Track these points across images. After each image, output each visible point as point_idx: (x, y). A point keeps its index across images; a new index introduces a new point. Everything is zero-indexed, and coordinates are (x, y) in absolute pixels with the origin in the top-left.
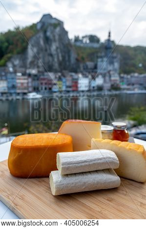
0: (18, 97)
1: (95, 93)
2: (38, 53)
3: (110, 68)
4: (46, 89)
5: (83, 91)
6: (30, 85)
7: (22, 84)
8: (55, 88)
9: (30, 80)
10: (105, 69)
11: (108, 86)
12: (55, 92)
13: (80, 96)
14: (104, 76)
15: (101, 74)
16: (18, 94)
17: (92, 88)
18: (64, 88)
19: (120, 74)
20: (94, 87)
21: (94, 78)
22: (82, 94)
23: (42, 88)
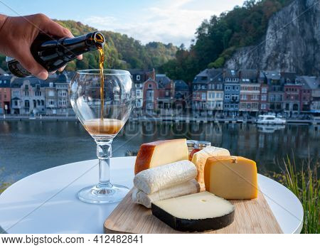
2: (286, 41)
6: (264, 98)
7: (249, 96)
9: (265, 90)
16: (242, 113)
23: (287, 105)
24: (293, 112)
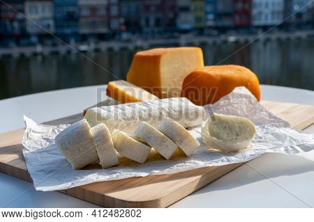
0: (83, 47)
4: (158, 23)
5: (265, 28)
6: (114, 11)
7: (93, 9)
8: (186, 22)
12: (185, 32)
13: (257, 41)
18: (210, 21)
22: (261, 36)
23: (147, 21)
24: (156, 30)
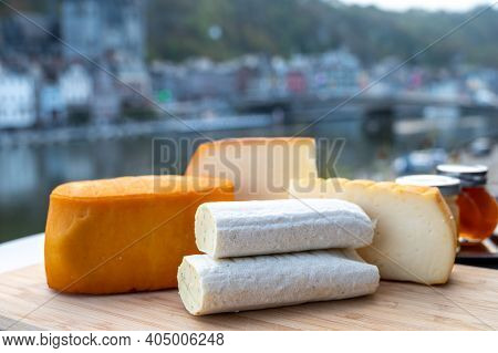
1: (63, 135)
3: (112, 39)
10: (92, 44)
11: (108, 104)
14: (92, 69)
15: (80, 61)
17: (46, 117)
19: (148, 61)
20: (54, 113)
21: (51, 77)
